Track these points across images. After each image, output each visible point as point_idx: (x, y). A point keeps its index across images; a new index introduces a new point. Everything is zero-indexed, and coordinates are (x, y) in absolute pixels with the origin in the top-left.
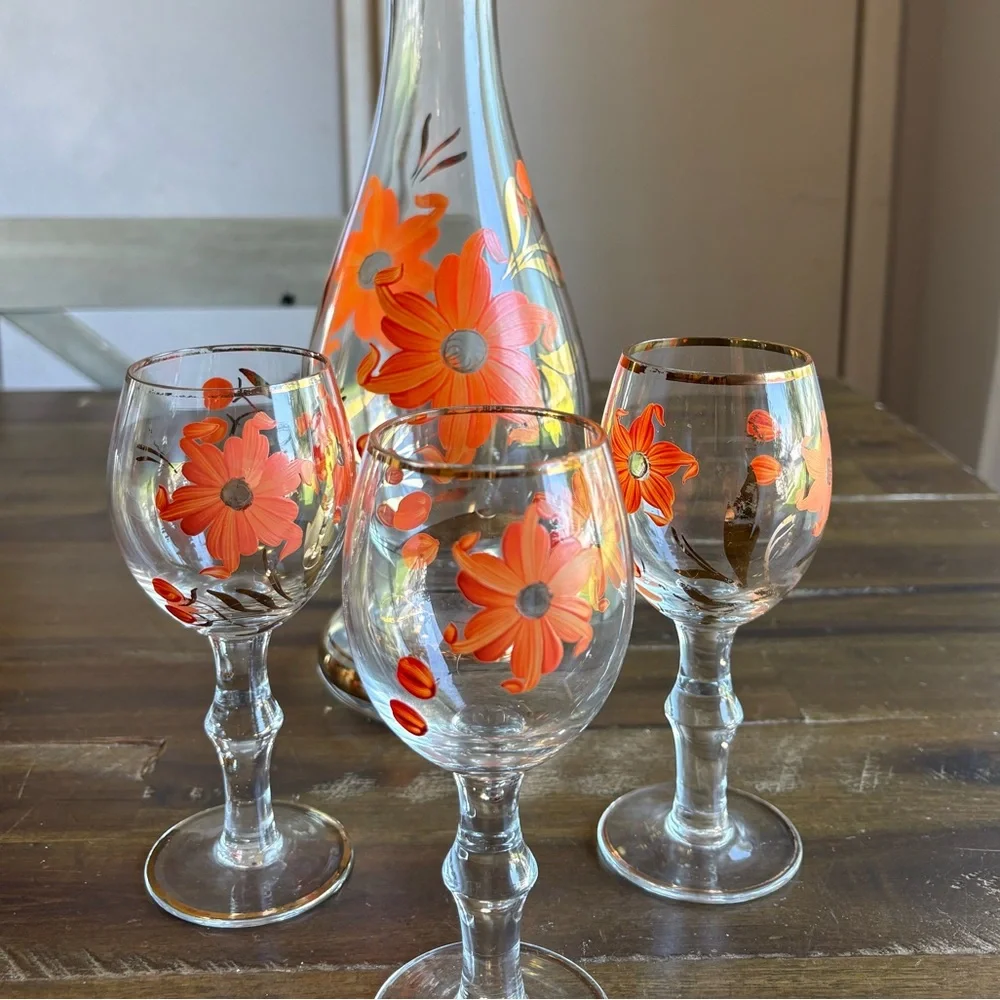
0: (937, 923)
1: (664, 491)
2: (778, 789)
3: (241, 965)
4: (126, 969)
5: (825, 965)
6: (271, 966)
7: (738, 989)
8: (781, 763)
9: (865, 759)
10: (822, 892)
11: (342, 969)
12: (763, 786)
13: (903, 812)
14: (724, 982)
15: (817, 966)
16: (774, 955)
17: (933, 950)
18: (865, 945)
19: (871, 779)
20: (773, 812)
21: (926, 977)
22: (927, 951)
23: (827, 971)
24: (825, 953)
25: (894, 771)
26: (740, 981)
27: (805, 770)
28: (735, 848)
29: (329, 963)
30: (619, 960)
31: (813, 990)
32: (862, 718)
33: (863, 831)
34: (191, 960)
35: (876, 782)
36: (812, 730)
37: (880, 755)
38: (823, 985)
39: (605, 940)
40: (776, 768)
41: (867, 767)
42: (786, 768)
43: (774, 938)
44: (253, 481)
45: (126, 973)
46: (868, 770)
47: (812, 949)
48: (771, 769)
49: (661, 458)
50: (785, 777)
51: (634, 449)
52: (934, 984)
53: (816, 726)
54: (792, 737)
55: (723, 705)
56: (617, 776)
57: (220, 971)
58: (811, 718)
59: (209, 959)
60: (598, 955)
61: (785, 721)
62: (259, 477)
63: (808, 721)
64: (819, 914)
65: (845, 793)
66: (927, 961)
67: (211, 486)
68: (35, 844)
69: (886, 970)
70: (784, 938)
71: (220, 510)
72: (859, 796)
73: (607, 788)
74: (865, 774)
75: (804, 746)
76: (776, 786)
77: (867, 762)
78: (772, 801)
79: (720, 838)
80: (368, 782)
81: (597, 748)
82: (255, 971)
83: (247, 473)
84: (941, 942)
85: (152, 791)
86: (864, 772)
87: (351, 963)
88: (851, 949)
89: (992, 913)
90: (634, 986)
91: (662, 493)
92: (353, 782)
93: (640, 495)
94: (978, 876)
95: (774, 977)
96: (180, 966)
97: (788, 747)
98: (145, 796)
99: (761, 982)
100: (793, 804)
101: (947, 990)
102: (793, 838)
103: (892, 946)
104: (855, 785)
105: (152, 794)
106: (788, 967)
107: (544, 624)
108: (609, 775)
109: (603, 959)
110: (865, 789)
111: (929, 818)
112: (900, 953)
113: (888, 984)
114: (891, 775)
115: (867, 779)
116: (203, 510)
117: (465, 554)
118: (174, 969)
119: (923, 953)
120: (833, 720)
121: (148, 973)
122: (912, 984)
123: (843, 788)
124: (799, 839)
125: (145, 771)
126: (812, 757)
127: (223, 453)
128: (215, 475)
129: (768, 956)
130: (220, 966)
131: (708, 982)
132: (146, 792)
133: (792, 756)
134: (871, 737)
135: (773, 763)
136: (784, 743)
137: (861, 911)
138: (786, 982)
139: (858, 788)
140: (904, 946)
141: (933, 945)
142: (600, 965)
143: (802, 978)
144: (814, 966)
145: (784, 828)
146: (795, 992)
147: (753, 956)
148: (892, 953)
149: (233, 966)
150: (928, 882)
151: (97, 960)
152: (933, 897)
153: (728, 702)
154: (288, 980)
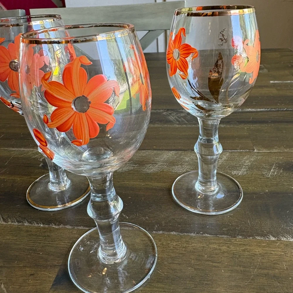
0: (288, 228)
1: (185, 64)
2: (240, 174)
3: (43, 224)
4: (9, 222)
5: (242, 242)
6: (52, 225)
7: (206, 249)
8: (243, 165)
10: (247, 213)
11: (74, 228)
12: (234, 172)
13: (284, 185)
14: (202, 245)
15: (238, 242)
16: (223, 236)
17: (285, 239)
18: (258, 235)
19: (274, 172)
20: (235, 182)
21: (280, 250)
22: (282, 239)
23: (241, 244)
24: (242, 237)
25: (283, 170)
26: (208, 245)
27: (251, 168)
28: (219, 194)
29: (71, 225)
30: (166, 233)
31: (234, 251)
32: (275, 151)
33: (267, 191)
34: (29, 221)
35: (276, 173)
36: (256, 154)
37: (279, 164)
38: (239, 250)
39: (163, 225)
40: (241, 166)
42: (244, 167)
43: (225, 229)
45: (9, 223)
46: (273, 169)
47: (238, 235)
48: (239, 167)
49: (184, 50)
50: (243, 170)
51: (175, 48)
52: (283, 253)
53: (258, 153)
54: (249, 156)
55: (214, 147)
56: (186, 166)
57: (36, 225)
58: (257, 150)
59: (34, 221)
60: (159, 231)
61: (248, 151)
63: (255, 151)
64: (244, 221)
65: (264, 177)
66: (281, 243)
68: (3, 179)
69: (265, 246)
70: (228, 230)
72: (268, 178)
73: (181, 170)
75: (252, 159)
77: (274, 166)
78: (236, 178)
79: (214, 191)
81: (182, 157)
82: (47, 226)
84: (289, 236)
87: (78, 226)
88: (252, 236)
90: (169, 244)
91: (184, 65)
93: (177, 67)
95: (221, 245)
96: (25, 222)
97: (247, 159)
99: (215, 246)
100: (244, 179)
101: (287, 256)
102: (240, 193)
103: (269, 236)
104: (268, 174)
106: (227, 241)
107: (87, 115)
108: (183, 166)
109: (161, 232)
110: (271, 176)
111: (292, 187)
112: (271, 239)
113: (264, 252)
114: (281, 171)
115: (272, 172)
117: (46, 81)
118: (23, 223)
119: (280, 240)
120: (264, 151)
121: (15, 224)
122: (273, 253)
123: (263, 175)
124: (242, 193)
126: (254, 163)
127: (8, 49)
129: (221, 236)
130: (37, 223)
131: (196, 245)
132: (41, 165)
133: (248, 163)
134: (277, 157)
135: (240, 165)
136: (245, 158)
137: (260, 221)
138: (225, 247)
139: (269, 175)
140: (274, 236)
141: (285, 237)
142: (159, 235)
143: (231, 246)
144: (237, 242)
145: (237, 188)
146: (227, 252)
147: (215, 236)
148: (268, 239)
149: (41, 224)
150: (288, 212)
151: (2, 218)
152: (289, 217)
153: (216, 146)
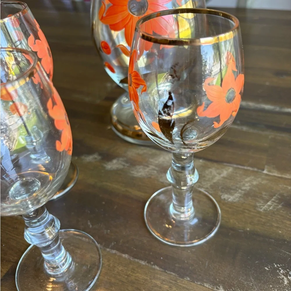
0: (245, 283)
2: (230, 200)
5: (187, 285)
7: (147, 282)
8: (240, 188)
9: (275, 196)
10: (211, 252)
13: (272, 226)
14: (145, 277)
16: (171, 273)
18: (209, 282)
23: (185, 288)
24: (191, 279)
25: (283, 205)
26: (151, 279)
27: (247, 194)
30: (119, 254)
32: (287, 176)
33: (248, 229)
35: (271, 208)
36: (263, 176)
37: (282, 196)
39: (120, 244)
40: (236, 190)
41: (273, 200)
42: (240, 191)
43: (178, 265)
48: (234, 190)
50: (237, 195)
53: (267, 175)
54: (253, 177)
58: (267, 171)
60: (114, 249)
61: (256, 170)
63: (265, 172)
64: (202, 261)
70: (181, 267)
74: (269, 203)
75: (255, 183)
76: (230, 198)
77: (275, 197)
80: (100, 158)
86: (270, 202)
89: (273, 287)
90: (115, 267)
94: (281, 267)
95: (164, 283)
97: (248, 182)
99: (158, 283)
103: (219, 286)
106: (172, 280)
110: (264, 210)
111: (280, 232)
114: (280, 206)
120: (276, 174)
123: (255, 207)
126: (254, 189)
129: (169, 272)
131: (140, 275)
134: (285, 186)
135: (237, 187)
136: (248, 179)
137: (219, 265)
138: (167, 286)
139: (262, 208)
140: (224, 288)
142: (111, 254)
143: (173, 287)
144: (182, 284)
147: (164, 270)
148: (217, 290)
150: (257, 262)
152: (253, 270)
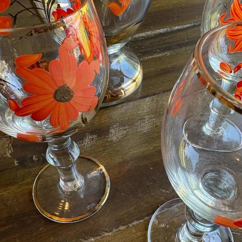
3: (93, 237)
6: (103, 234)
11: (128, 227)
29: (123, 226)
44: (71, 83)
59: (80, 238)
62: (75, 81)
67: (46, 94)
71: (55, 106)
80: (95, 136)
83: (67, 80)
85: (18, 161)
87: (130, 223)
92: (90, 138)
98: (16, 165)
105: (18, 163)
116: (44, 108)
125: (10, 152)
127: (49, 73)
128: (48, 87)
130: (85, 240)
132: (15, 162)
154: (113, 238)
